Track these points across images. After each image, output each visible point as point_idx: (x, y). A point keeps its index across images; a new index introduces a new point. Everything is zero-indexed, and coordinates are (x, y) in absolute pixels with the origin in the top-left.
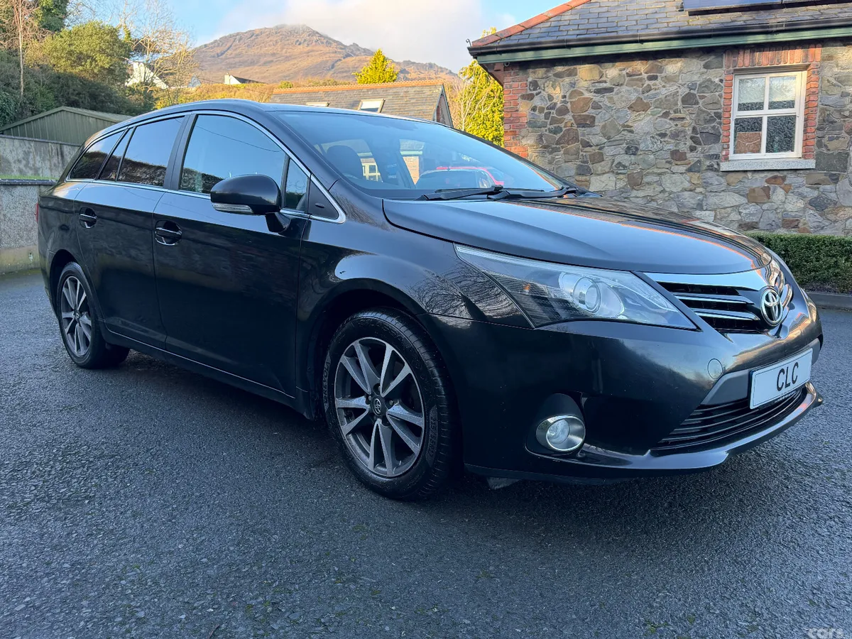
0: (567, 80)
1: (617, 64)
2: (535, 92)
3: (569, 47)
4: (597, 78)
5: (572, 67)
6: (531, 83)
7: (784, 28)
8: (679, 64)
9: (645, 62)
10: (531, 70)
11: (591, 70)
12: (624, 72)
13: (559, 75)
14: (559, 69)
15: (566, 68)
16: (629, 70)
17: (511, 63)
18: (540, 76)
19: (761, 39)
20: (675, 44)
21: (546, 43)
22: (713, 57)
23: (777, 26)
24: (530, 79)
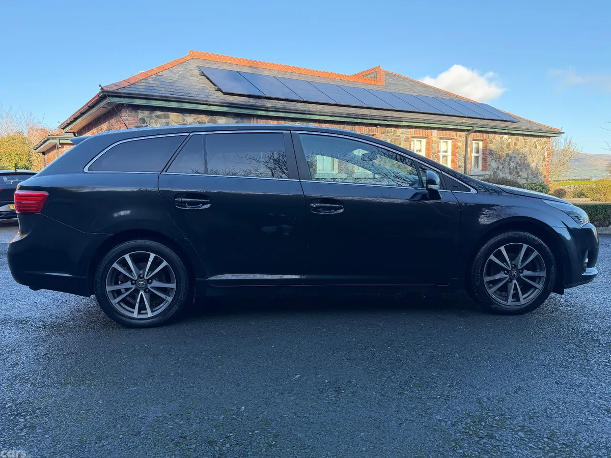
0: (164, 120)
1: (192, 115)
2: (144, 125)
3: (170, 101)
4: (182, 122)
5: (166, 113)
6: (140, 119)
7: (274, 110)
8: (224, 120)
9: (207, 116)
10: (140, 111)
11: (178, 116)
12: (196, 120)
13: (158, 117)
14: (159, 113)
15: (163, 113)
16: (199, 120)
17: (129, 105)
18: (146, 115)
19: (263, 113)
20: (225, 109)
21: (156, 96)
22: (240, 119)
23: (271, 108)
24: (140, 117)
